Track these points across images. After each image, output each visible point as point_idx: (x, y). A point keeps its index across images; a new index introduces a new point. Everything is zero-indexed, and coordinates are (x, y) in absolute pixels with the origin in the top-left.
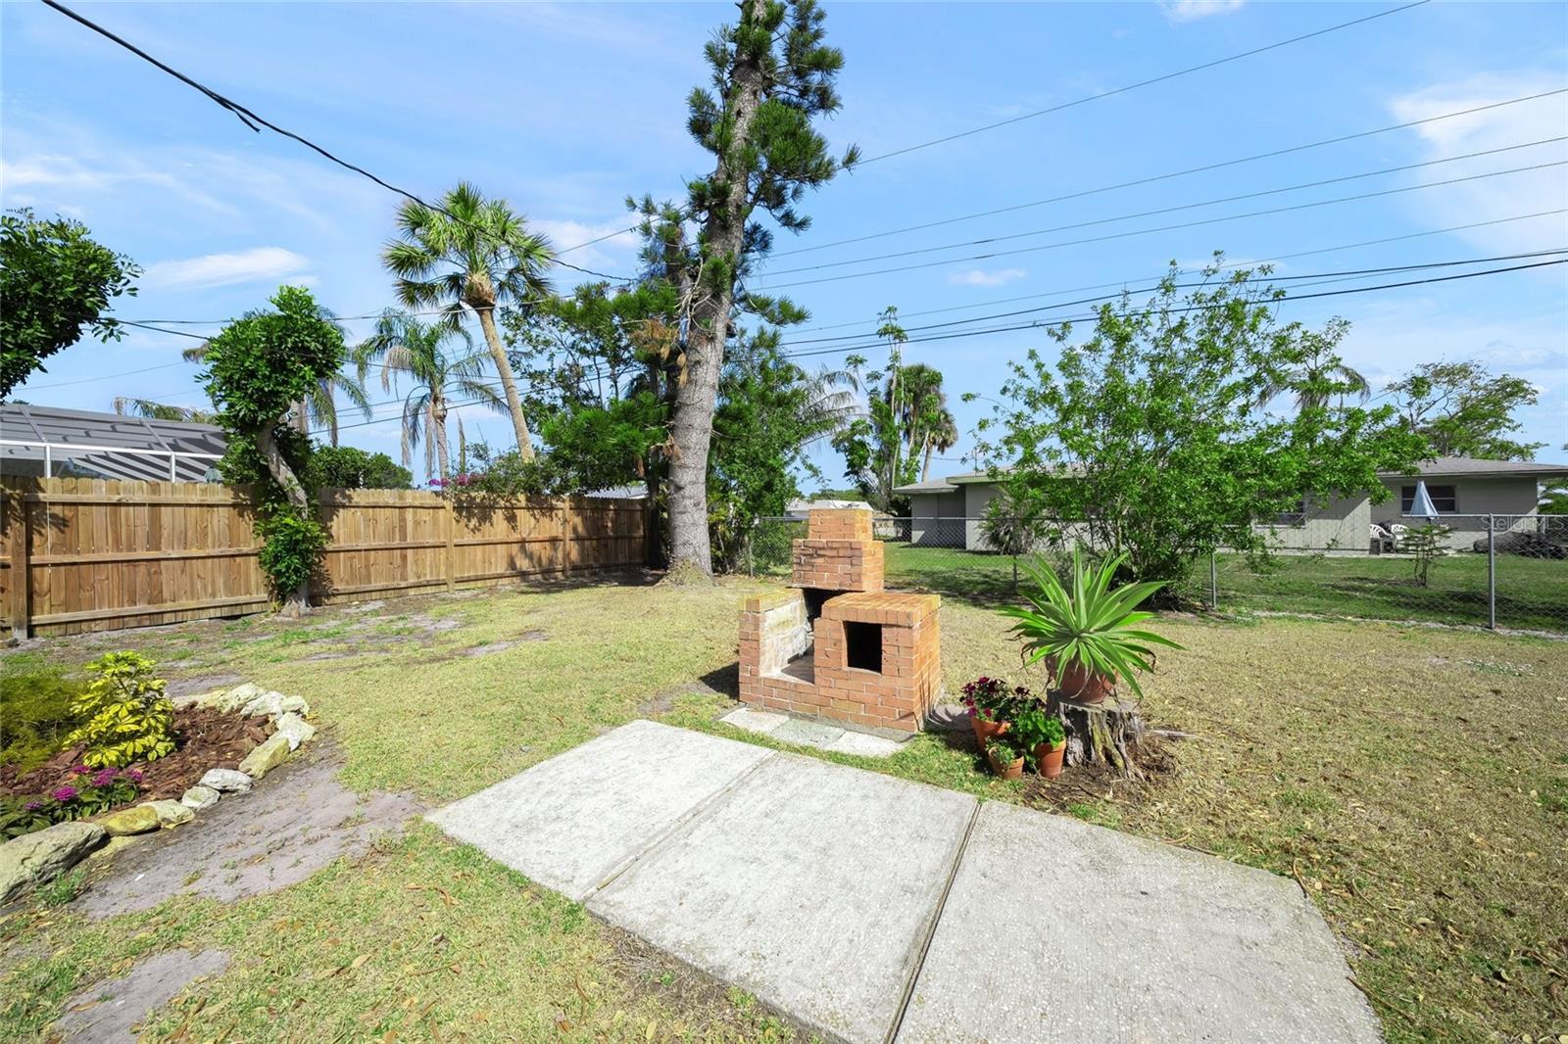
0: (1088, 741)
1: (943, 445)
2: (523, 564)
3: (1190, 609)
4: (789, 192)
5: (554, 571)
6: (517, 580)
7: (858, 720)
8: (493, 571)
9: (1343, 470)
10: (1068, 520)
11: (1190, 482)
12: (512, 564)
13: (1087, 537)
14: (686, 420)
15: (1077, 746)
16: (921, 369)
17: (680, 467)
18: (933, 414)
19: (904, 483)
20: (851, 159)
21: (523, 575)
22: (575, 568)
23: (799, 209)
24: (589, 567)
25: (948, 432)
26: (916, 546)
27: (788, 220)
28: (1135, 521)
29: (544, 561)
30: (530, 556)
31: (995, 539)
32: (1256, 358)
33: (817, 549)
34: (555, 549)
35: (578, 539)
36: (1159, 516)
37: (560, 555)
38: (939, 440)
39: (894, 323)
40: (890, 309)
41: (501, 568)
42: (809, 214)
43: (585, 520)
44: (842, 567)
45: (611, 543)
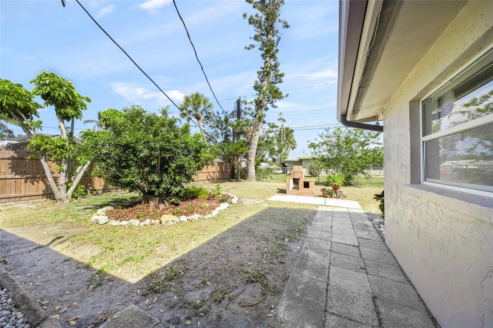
0: (337, 194)
1: (293, 148)
2: (209, 178)
3: (354, 186)
4: (274, 101)
5: (214, 179)
6: (208, 181)
7: (306, 195)
8: (204, 179)
9: (380, 159)
10: (329, 168)
11: (353, 161)
12: (207, 178)
13: (334, 172)
14: (252, 147)
15: (336, 195)
16: (288, 129)
17: (250, 156)
18: (292, 140)
19: (284, 159)
20: (287, 96)
21: (209, 180)
22: (218, 179)
23: (275, 104)
24: (220, 178)
25: (295, 145)
26: (288, 175)
27: (273, 106)
28: (343, 169)
29: (212, 177)
30: (210, 176)
31: (310, 173)
32: (365, 137)
33: (295, 172)
34: (214, 174)
35: (218, 172)
36: (348, 168)
37: (215, 176)
38: (292, 147)
39: (282, 117)
40: (280, 114)
41: (205, 178)
42: (278, 105)
43: (219, 167)
44: (299, 175)
45: (224, 173)
